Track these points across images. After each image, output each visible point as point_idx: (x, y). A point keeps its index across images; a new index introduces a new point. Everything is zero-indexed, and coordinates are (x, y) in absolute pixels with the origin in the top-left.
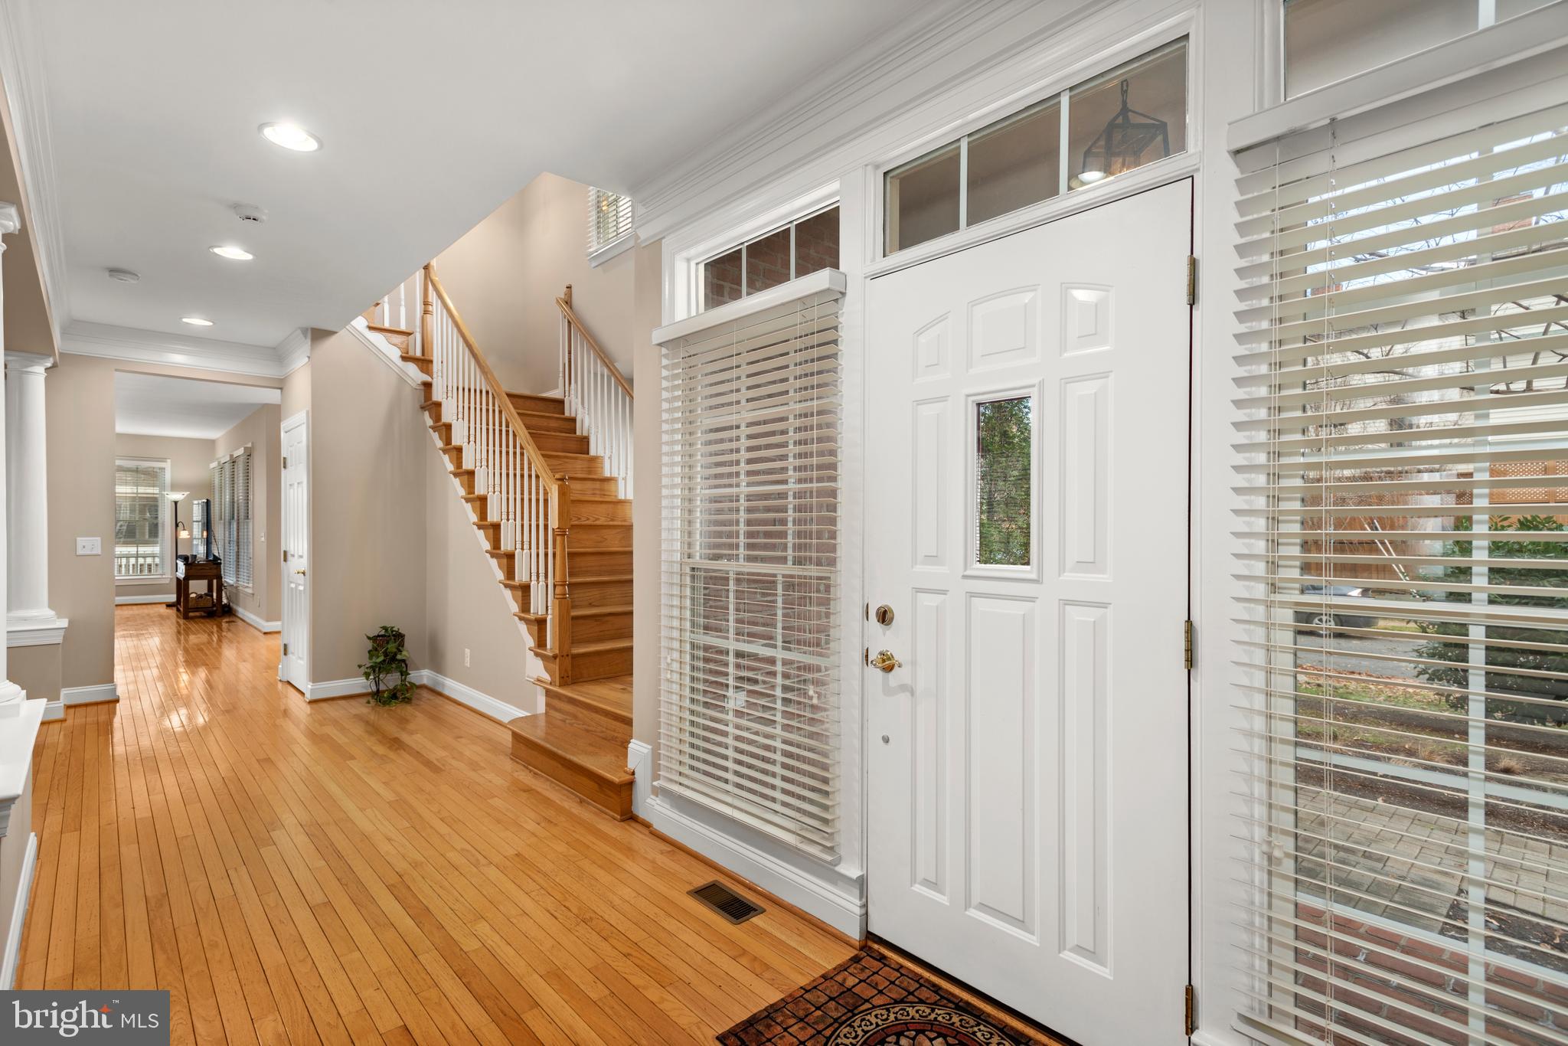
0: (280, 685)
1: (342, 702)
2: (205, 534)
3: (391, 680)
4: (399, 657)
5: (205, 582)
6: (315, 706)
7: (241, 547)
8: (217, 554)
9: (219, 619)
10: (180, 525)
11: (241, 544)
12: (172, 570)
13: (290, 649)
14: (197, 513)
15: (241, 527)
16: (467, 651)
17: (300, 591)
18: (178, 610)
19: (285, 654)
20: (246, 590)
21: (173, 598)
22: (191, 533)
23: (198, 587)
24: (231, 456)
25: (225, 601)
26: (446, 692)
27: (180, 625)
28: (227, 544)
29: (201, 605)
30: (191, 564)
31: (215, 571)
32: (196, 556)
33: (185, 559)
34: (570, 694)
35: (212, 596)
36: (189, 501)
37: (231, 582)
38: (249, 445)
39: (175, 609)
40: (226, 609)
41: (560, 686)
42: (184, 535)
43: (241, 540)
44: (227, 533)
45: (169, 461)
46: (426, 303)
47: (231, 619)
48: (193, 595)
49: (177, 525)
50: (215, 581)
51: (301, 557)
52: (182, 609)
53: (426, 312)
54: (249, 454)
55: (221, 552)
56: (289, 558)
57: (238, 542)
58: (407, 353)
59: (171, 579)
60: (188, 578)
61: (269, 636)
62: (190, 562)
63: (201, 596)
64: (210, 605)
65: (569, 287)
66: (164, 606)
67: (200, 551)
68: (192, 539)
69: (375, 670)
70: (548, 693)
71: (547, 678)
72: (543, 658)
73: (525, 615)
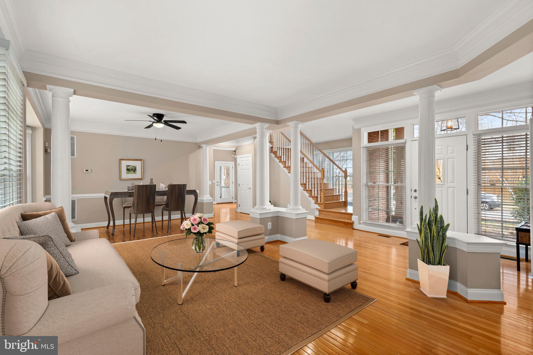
13: (241, 205)
17: (247, 192)
19: (239, 206)
34: (327, 210)
51: (248, 185)
70: (319, 211)
71: (320, 208)
72: (318, 204)
73: (312, 196)
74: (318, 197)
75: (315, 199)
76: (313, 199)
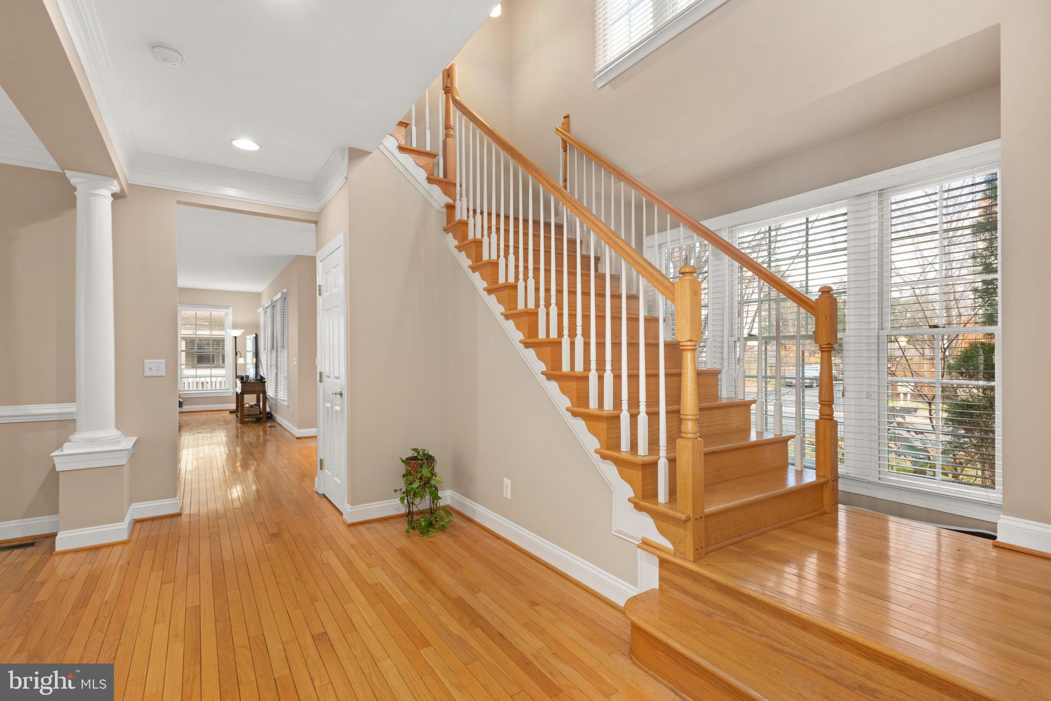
0: (316, 498)
1: (378, 526)
2: (254, 360)
3: (423, 504)
4: (433, 482)
5: (255, 396)
6: (353, 529)
7: (279, 369)
8: (262, 375)
9: (264, 424)
10: (238, 353)
11: (279, 367)
12: (233, 387)
13: (326, 464)
14: (250, 346)
15: (279, 354)
16: (507, 481)
17: (336, 411)
18: (237, 416)
19: (321, 469)
20: (283, 402)
21: (233, 406)
22: (245, 360)
23: (250, 399)
24: (272, 301)
25: (268, 410)
26: (477, 519)
27: (237, 429)
28: (269, 367)
29: (252, 413)
30: (245, 382)
31: (261, 388)
32: (248, 376)
33: (242, 378)
34: (716, 577)
35: (259, 406)
36: (244, 336)
37: (272, 396)
38: (285, 290)
39: (235, 414)
40: (269, 416)
41: (695, 561)
42: (240, 361)
43: (279, 364)
44: (269, 359)
45: (231, 308)
46: (447, 127)
47: (273, 424)
48: (247, 405)
49: (236, 354)
50: (261, 395)
51: (337, 378)
52: (239, 416)
53: (447, 135)
54: (284, 299)
55: (265, 373)
56: (325, 378)
57: (277, 366)
58: (433, 175)
59: (233, 393)
60: (243, 393)
61: (300, 440)
62: (244, 380)
63: (252, 406)
64: (258, 413)
65: (567, 117)
66: (228, 412)
67: (251, 373)
68: (245, 364)
69: (409, 494)
70: (663, 563)
71: (666, 544)
72: (657, 516)
73: (615, 454)
74: (655, 464)
75: (638, 474)
76: (621, 473)
